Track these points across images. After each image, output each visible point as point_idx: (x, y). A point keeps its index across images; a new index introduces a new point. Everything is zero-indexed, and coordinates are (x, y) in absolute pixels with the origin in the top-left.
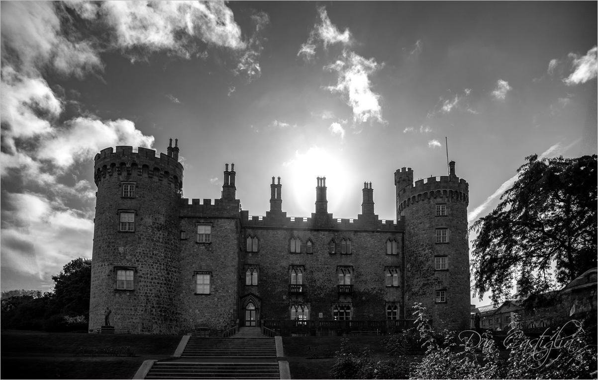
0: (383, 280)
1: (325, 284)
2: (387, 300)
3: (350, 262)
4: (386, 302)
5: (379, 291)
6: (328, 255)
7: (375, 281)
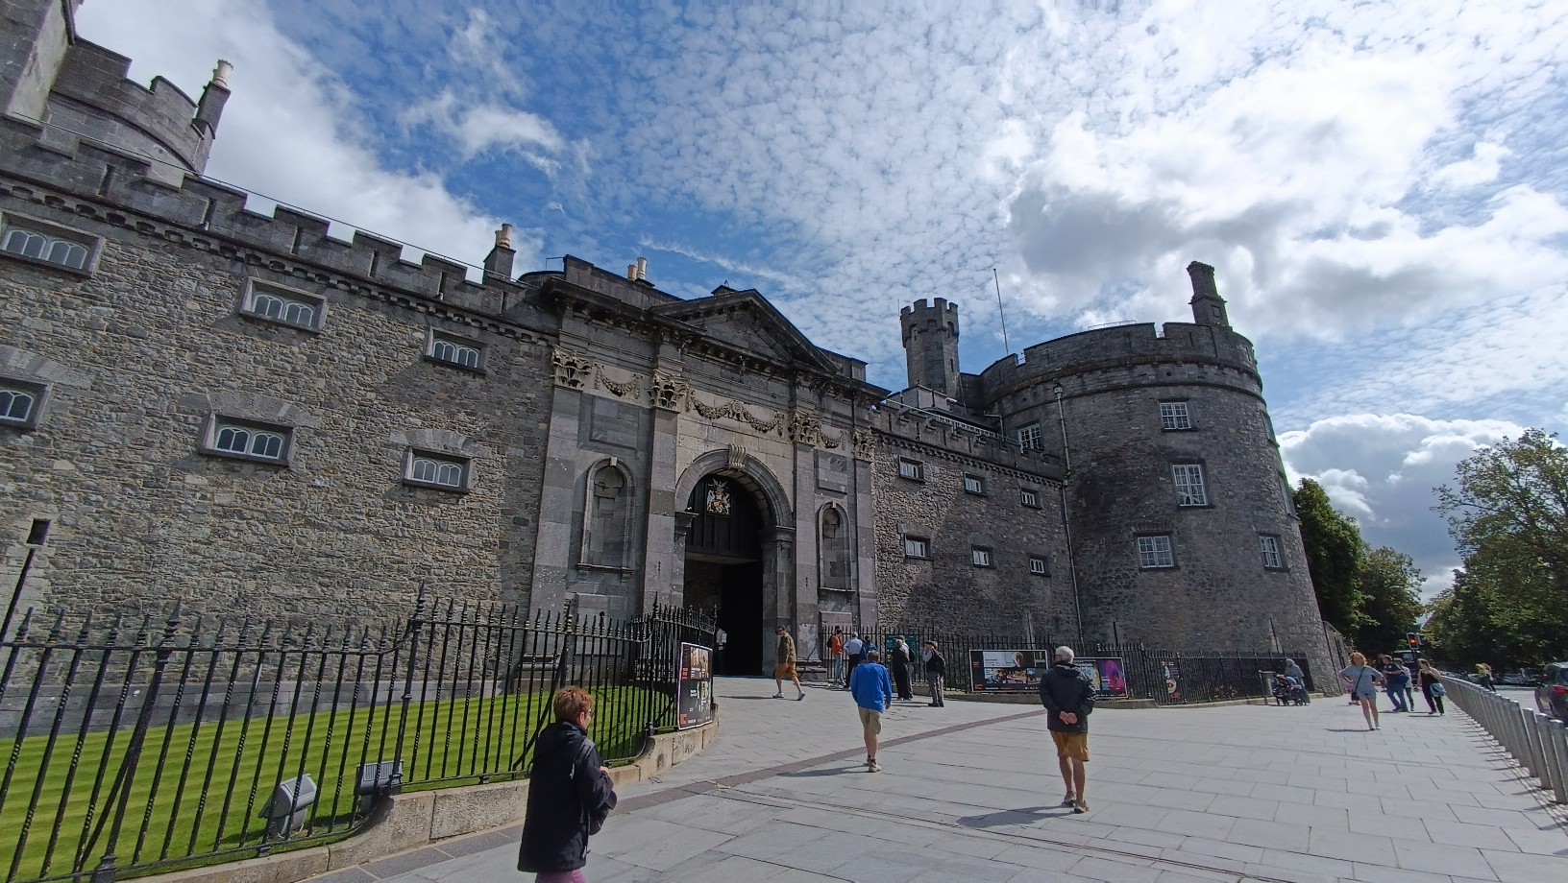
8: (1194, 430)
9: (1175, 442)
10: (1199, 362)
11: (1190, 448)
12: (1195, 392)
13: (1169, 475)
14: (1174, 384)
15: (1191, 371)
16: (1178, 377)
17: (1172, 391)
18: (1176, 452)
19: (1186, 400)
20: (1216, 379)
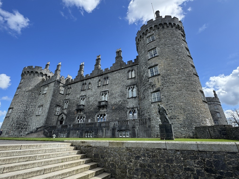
0: (126, 95)
1: (94, 103)
2: (128, 107)
3: (107, 89)
4: (128, 108)
5: (123, 102)
6: (97, 88)
7: (121, 96)
8: (218, 109)
9: (216, 110)
10: (217, 102)
11: (218, 111)
12: (217, 105)
13: (216, 114)
14: (215, 104)
15: (216, 103)
16: (215, 103)
17: (215, 105)
18: (217, 112)
19: (216, 106)
20: (218, 104)
